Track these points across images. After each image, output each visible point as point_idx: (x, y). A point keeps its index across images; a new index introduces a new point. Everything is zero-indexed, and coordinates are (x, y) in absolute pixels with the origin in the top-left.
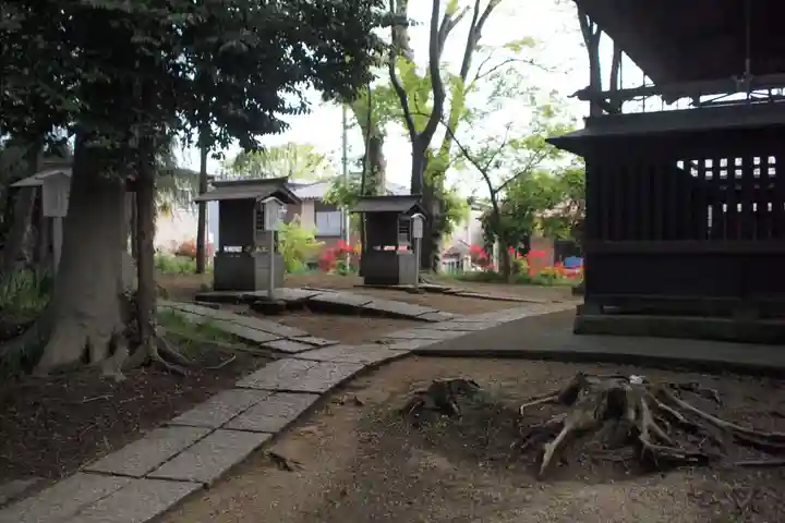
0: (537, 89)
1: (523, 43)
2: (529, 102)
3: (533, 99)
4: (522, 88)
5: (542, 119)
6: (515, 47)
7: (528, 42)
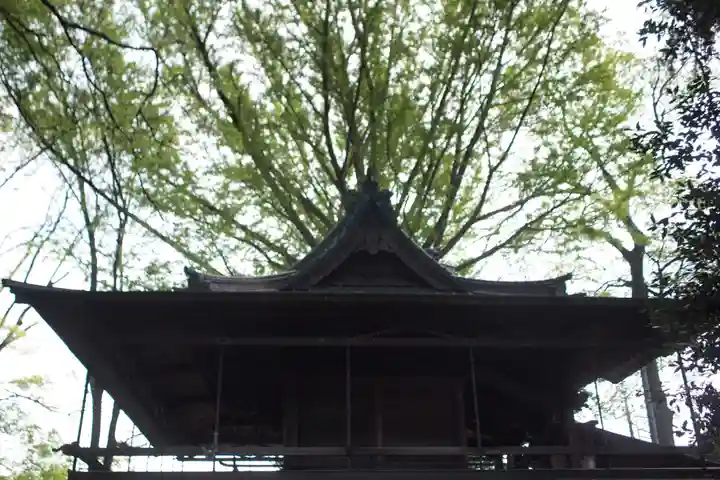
0: (36, 427)
1: (31, 381)
2: (26, 438)
3: (31, 437)
4: (21, 424)
5: (36, 457)
6: (23, 384)
7: (38, 381)
